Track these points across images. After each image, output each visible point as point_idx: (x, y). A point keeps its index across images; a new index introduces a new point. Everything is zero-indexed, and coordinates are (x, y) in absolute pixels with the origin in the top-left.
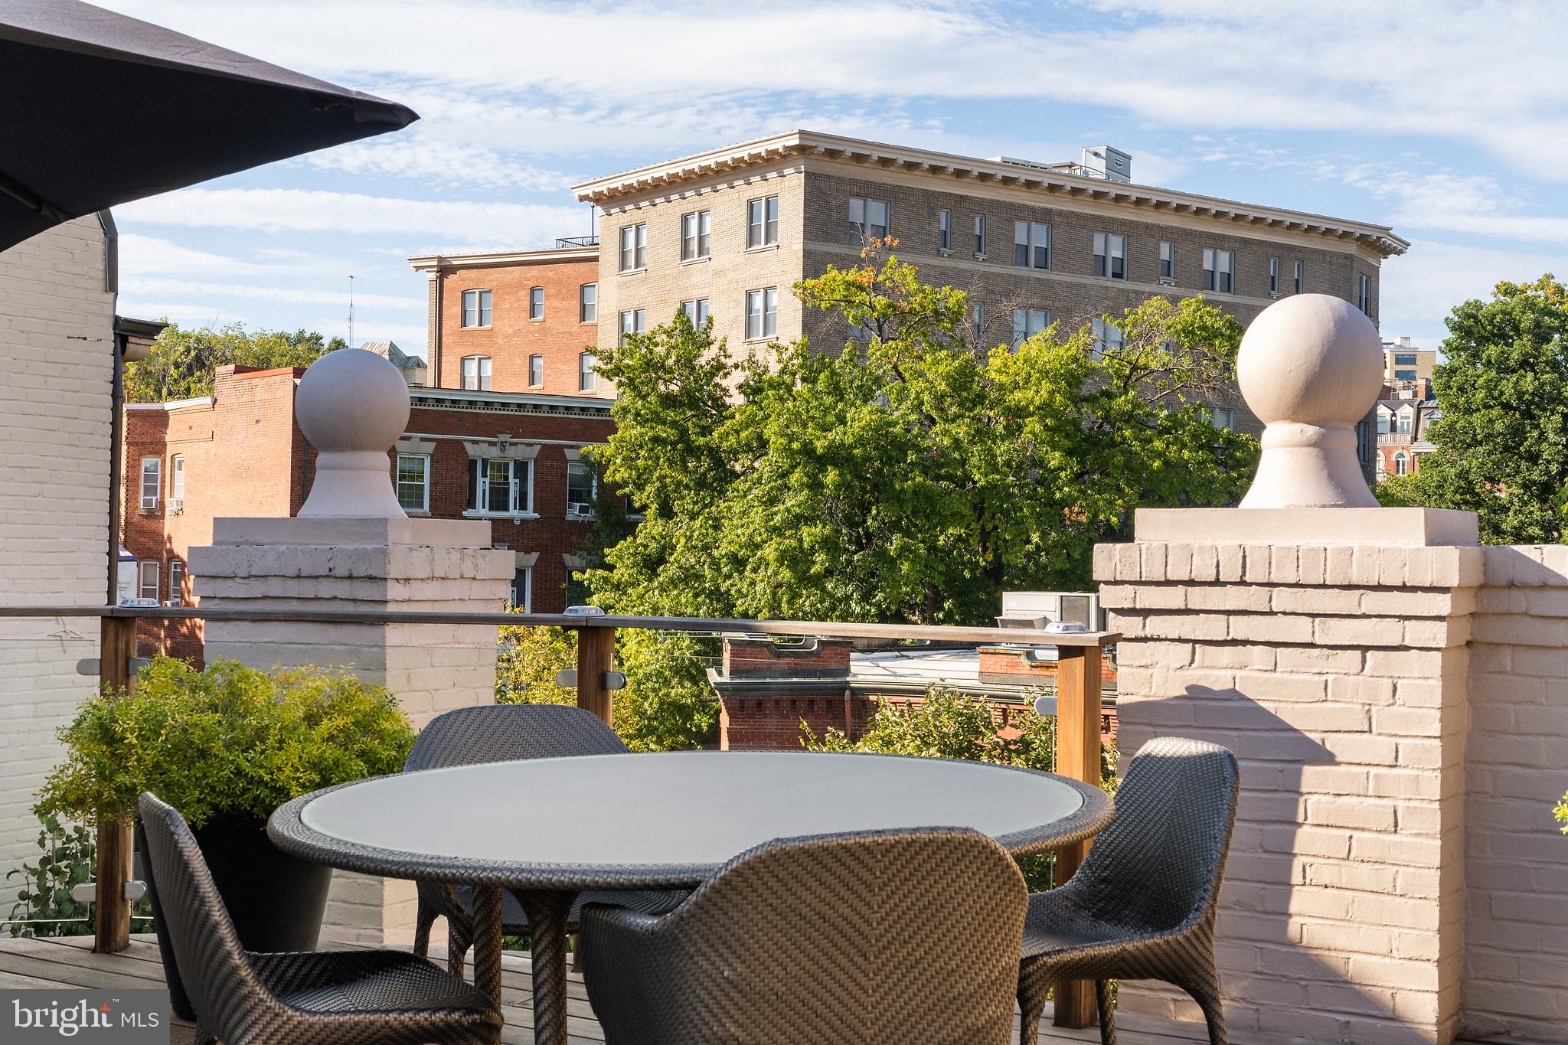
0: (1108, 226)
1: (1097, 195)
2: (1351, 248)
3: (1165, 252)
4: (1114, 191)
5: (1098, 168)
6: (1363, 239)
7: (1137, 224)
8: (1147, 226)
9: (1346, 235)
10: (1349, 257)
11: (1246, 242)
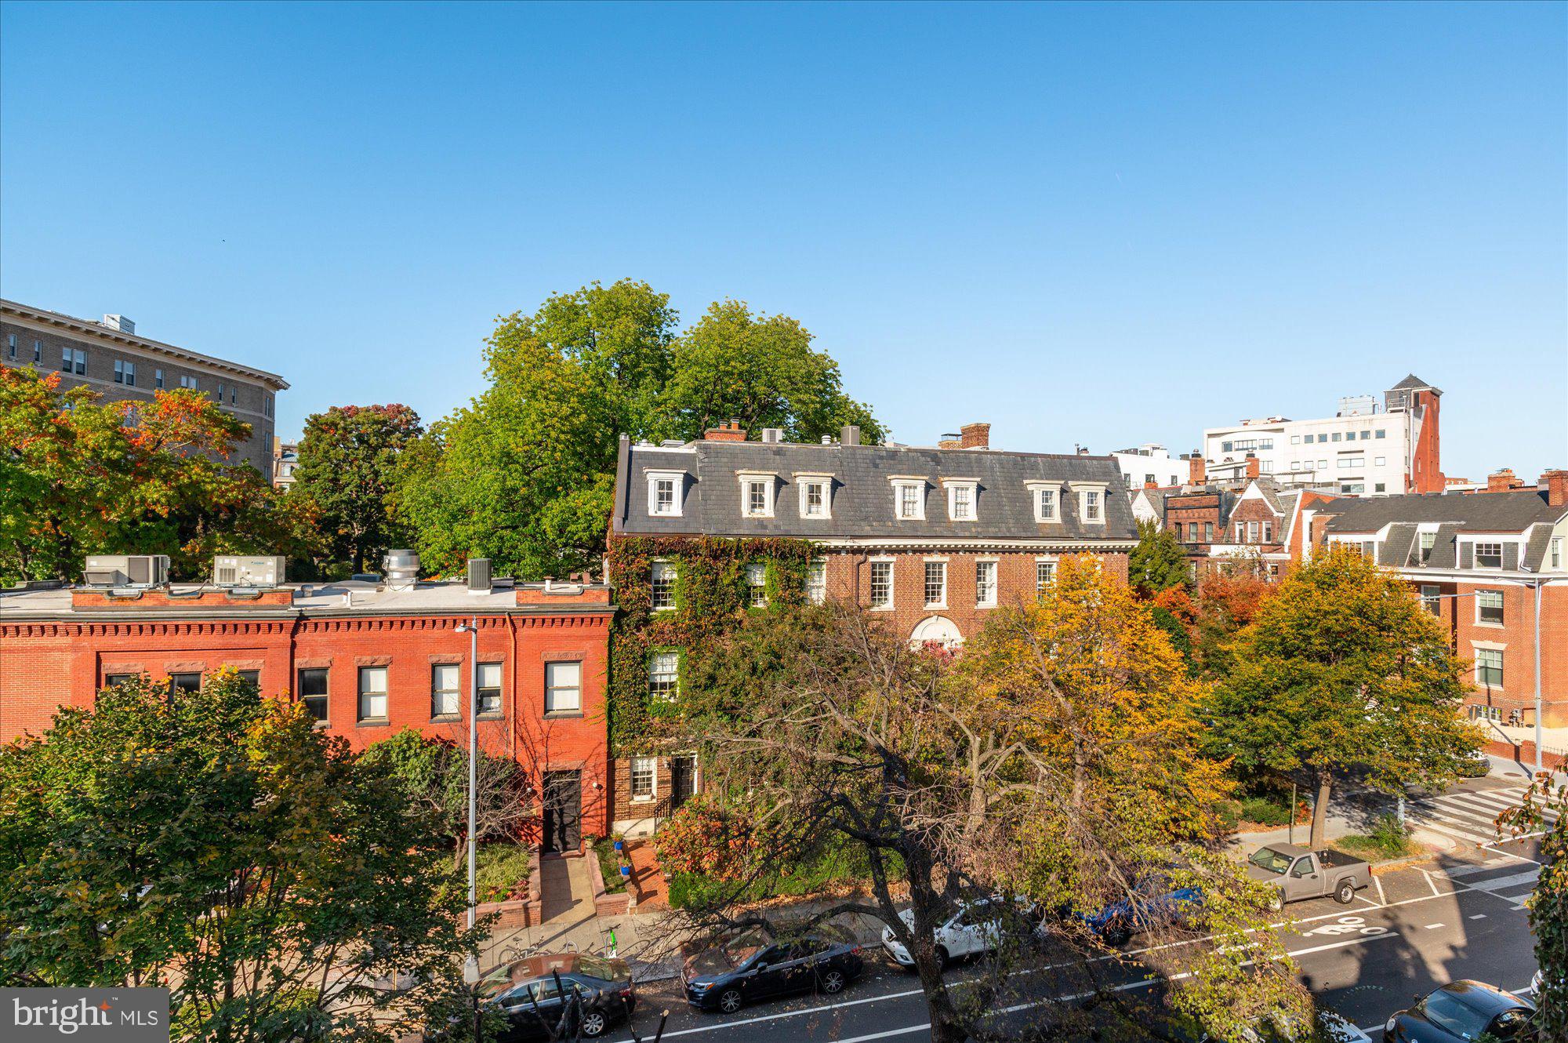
0: (124, 357)
1: (117, 339)
2: (262, 384)
3: (159, 375)
4: (128, 339)
5: (116, 326)
6: (268, 380)
7: (142, 358)
8: (148, 360)
9: (259, 377)
10: (261, 389)
11: (206, 375)
